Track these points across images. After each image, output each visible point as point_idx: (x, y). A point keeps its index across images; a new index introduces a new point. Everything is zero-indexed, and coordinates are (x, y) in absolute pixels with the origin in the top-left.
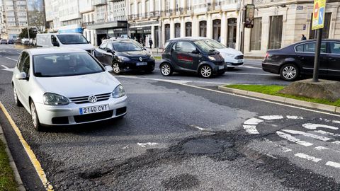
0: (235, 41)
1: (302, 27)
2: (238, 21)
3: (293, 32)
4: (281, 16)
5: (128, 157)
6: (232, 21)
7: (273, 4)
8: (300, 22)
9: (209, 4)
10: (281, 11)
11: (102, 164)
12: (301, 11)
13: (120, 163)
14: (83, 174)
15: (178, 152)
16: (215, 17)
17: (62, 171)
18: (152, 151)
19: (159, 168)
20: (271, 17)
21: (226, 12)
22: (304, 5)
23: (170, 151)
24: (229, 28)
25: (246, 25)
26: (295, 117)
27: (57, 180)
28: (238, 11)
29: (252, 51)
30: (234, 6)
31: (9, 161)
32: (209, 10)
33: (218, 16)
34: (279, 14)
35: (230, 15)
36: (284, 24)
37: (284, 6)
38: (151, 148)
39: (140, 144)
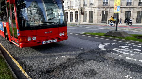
0: (78, 19)
1: (99, 15)
2: (79, 12)
3: (97, 16)
4: (93, 11)
5: (60, 62)
6: (77, 12)
7: (90, 7)
8: (99, 13)
9: (69, 7)
10: (93, 10)
11: (50, 66)
12: (99, 10)
13: (58, 65)
14: (43, 71)
15: (80, 59)
16: (71, 11)
17: (33, 70)
18: (69, 59)
19: (76, 67)
20: (90, 11)
21: (75, 9)
22: (100, 8)
23: (77, 59)
24: (76, 15)
25: (82, 14)
26: (115, 44)
27: (32, 75)
28: (79, 9)
29: (84, 22)
30: (77, 8)
31: (7, 66)
32: (69, 9)
33: (72, 11)
34: (92, 10)
35: (76, 11)
36: (94, 14)
37: (94, 8)
38: (68, 58)
39: (63, 56)
